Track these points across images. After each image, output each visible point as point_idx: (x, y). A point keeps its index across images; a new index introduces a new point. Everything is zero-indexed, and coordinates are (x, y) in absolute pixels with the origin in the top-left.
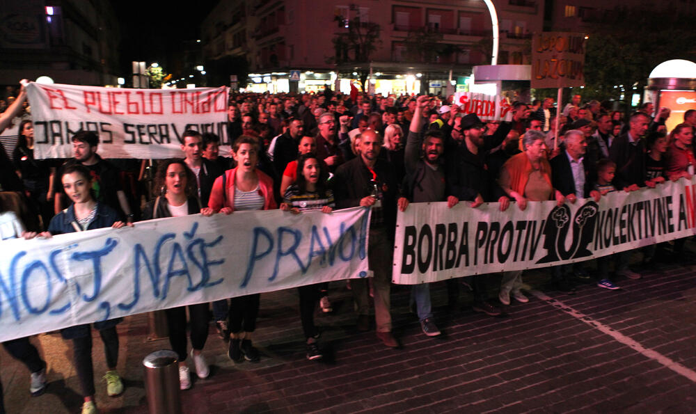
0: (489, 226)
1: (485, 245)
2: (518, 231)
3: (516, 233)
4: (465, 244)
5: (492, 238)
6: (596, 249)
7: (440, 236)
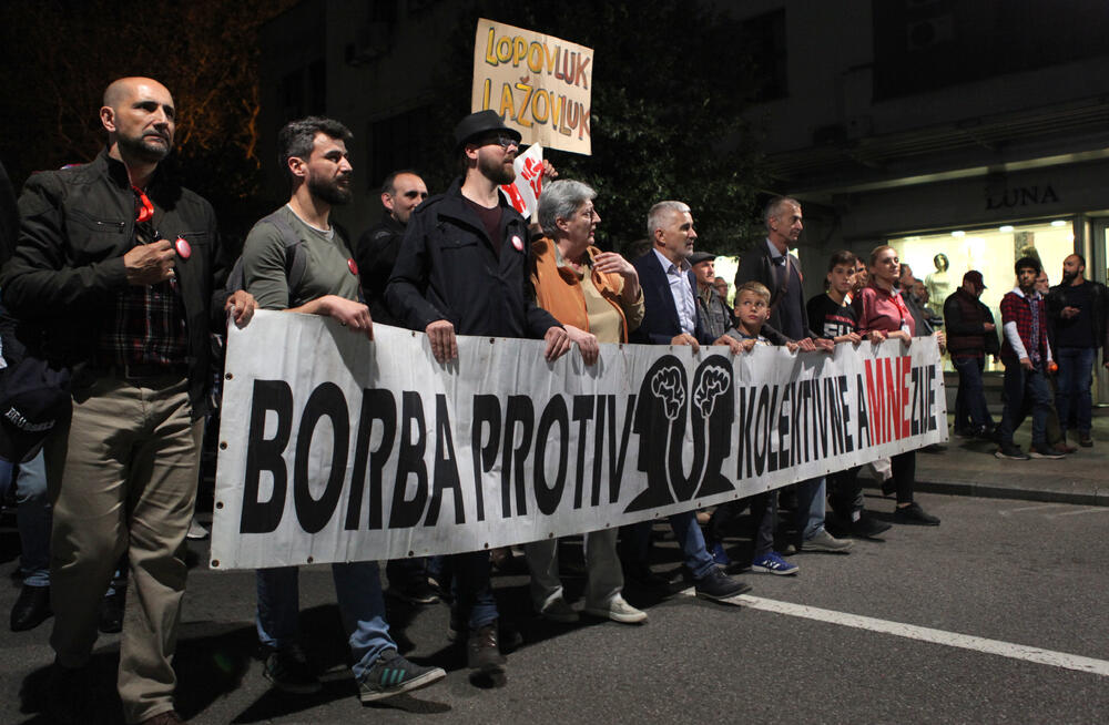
0: (503, 405)
1: (499, 462)
2: (578, 422)
3: (574, 427)
4: (447, 456)
5: (517, 443)
6: (739, 477)
7: (378, 424)
